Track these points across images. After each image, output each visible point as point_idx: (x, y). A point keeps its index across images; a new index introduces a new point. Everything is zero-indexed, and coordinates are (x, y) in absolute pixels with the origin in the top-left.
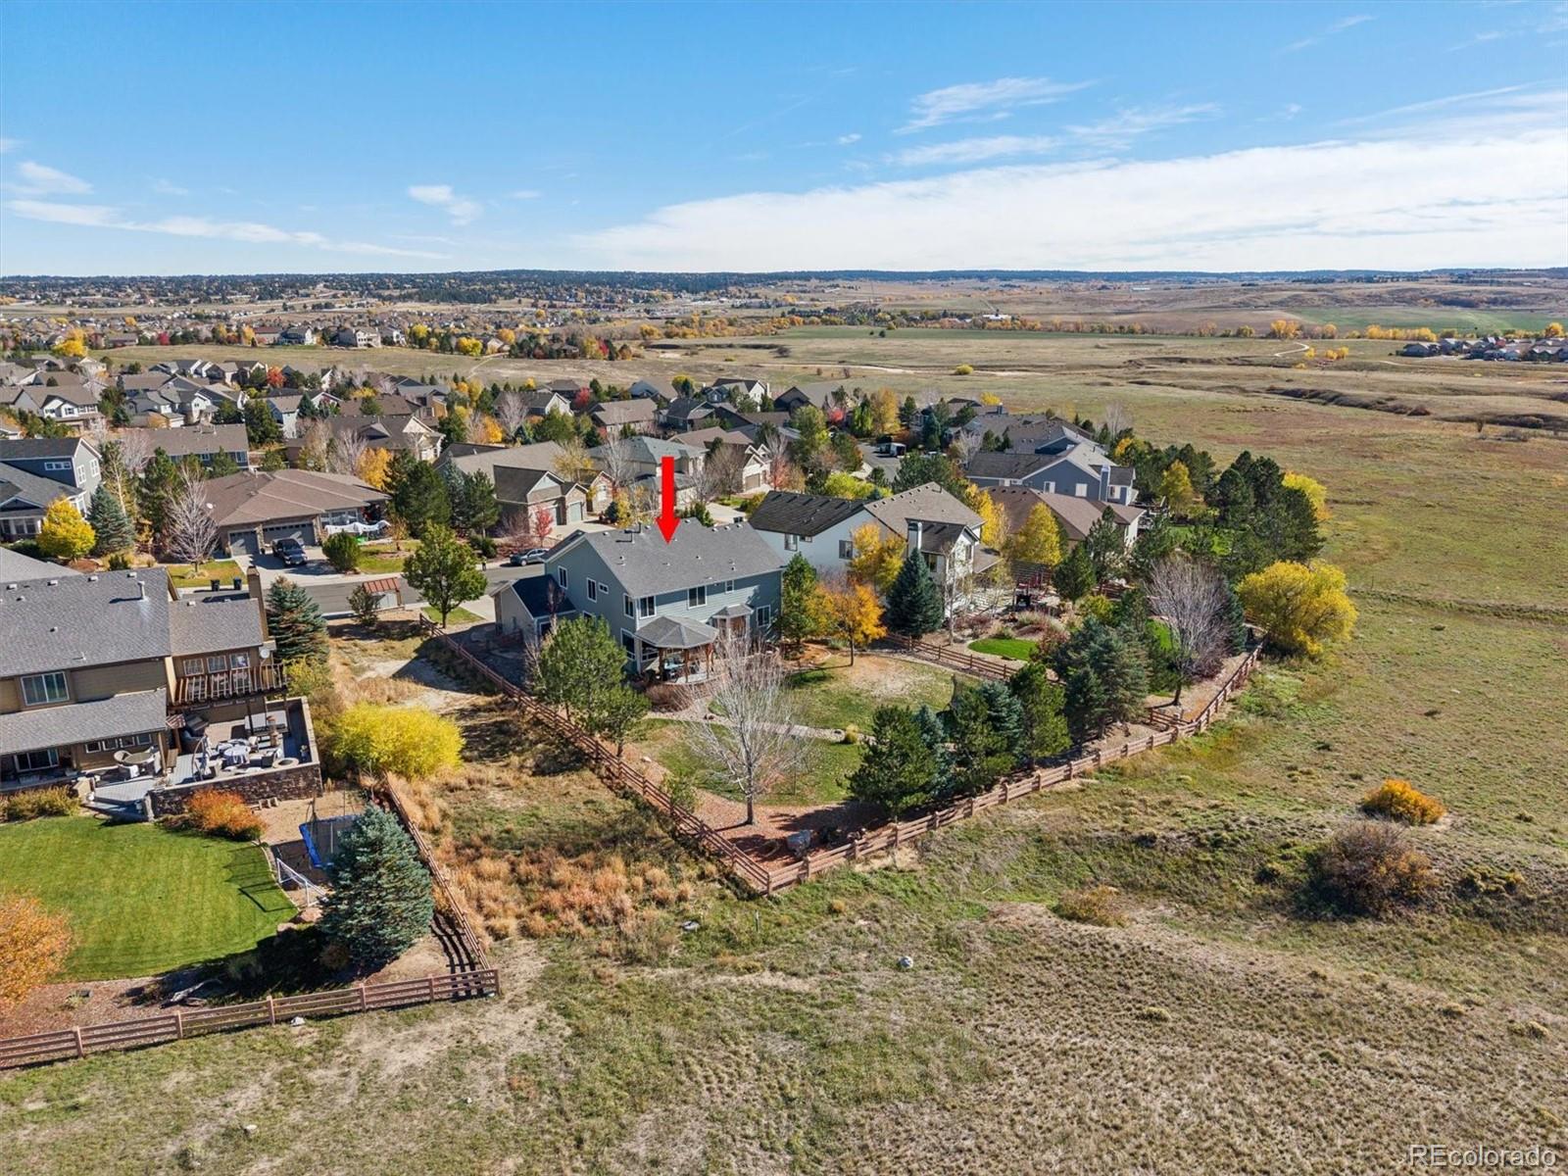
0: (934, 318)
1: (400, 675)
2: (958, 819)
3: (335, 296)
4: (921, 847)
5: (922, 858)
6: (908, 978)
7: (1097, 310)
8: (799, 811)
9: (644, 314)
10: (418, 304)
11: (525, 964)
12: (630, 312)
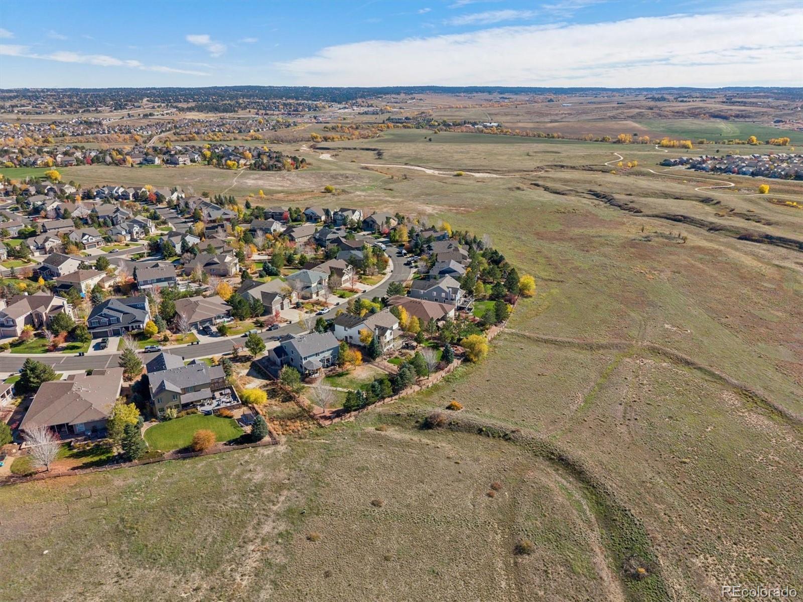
0: (459, 125)
1: (248, 375)
2: (365, 411)
3: (153, 107)
4: (356, 417)
5: (355, 419)
6: (345, 440)
7: (542, 119)
8: (334, 410)
9: (314, 120)
10: (197, 113)
11: (283, 439)
12: (306, 118)
